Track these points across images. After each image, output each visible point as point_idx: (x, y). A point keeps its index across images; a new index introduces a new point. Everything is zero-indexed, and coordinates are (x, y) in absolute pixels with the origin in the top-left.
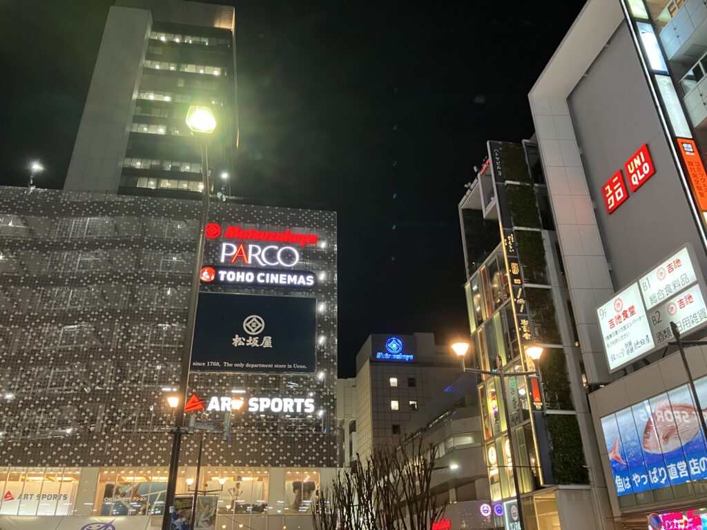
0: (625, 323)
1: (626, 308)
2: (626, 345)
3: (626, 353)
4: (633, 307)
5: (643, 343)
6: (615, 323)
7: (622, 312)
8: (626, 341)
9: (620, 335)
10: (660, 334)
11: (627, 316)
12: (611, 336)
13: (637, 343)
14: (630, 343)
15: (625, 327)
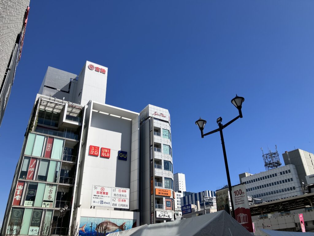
0: (102, 195)
1: (105, 191)
2: (101, 201)
3: (100, 203)
4: (108, 193)
5: (107, 203)
6: (99, 193)
7: (103, 192)
8: (102, 200)
9: (99, 197)
10: (113, 204)
11: (104, 194)
12: (96, 196)
13: (105, 202)
14: (103, 201)
15: (102, 196)
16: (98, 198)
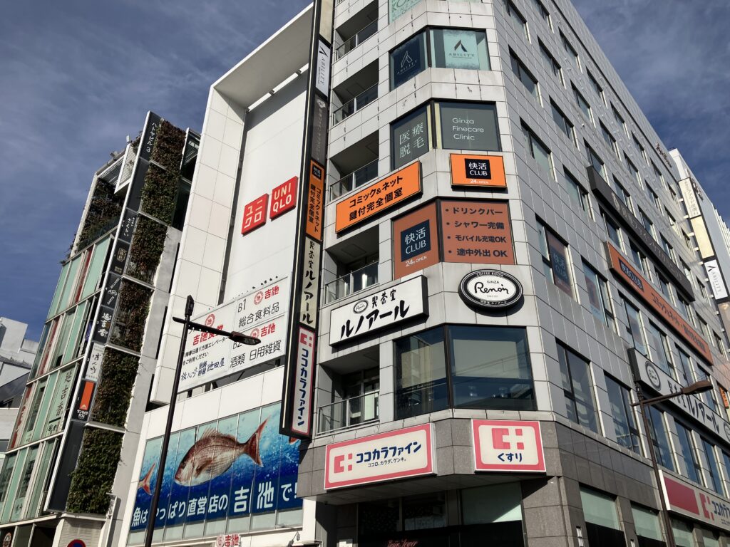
0: (208, 342)
6: (199, 340)
9: (199, 353)
10: (235, 358)
12: (191, 352)
13: (212, 365)
14: (205, 364)
15: (207, 346)
16: (194, 359)
